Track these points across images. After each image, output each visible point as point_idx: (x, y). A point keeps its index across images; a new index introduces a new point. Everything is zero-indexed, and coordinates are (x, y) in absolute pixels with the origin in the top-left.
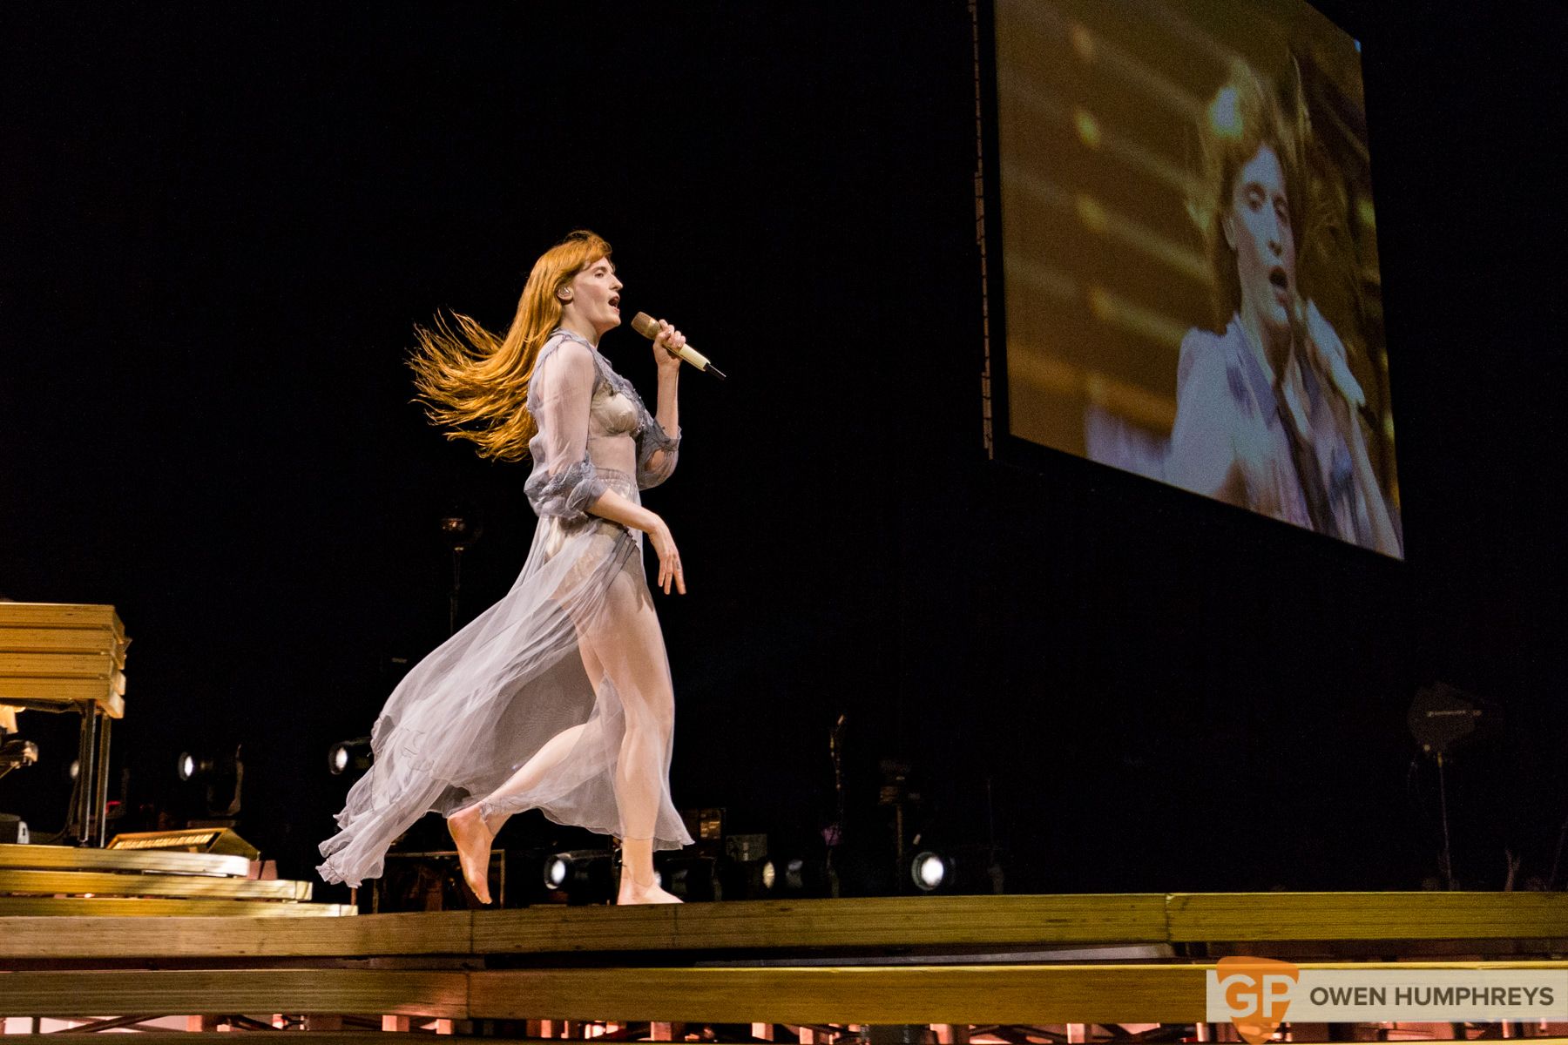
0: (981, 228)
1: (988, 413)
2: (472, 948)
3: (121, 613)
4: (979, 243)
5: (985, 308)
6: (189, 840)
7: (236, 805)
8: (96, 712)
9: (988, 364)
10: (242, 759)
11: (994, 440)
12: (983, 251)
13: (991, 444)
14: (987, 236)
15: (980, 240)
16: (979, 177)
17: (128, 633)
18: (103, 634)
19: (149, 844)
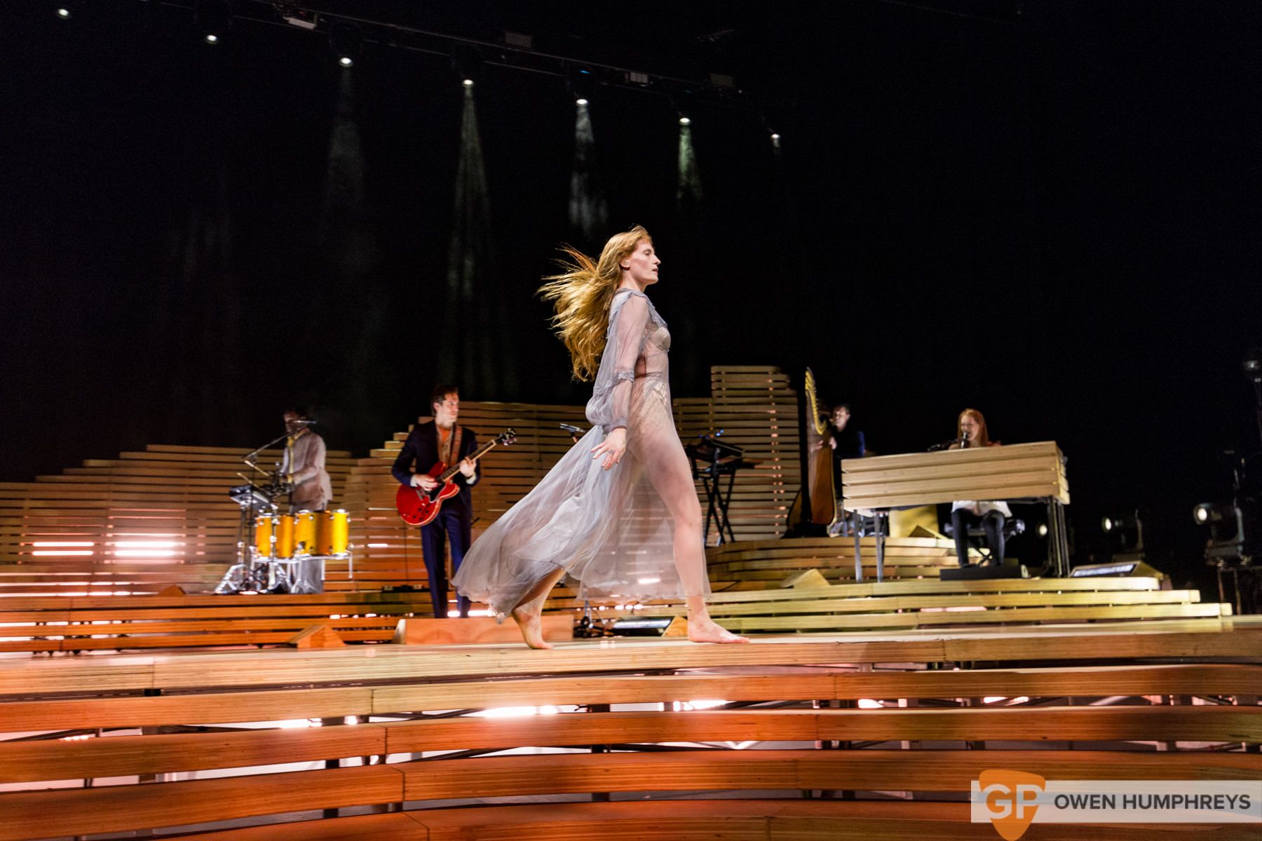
3: (1059, 445)
6: (1119, 569)
7: (1140, 545)
8: (1055, 501)
10: (1140, 518)
17: (1065, 455)
18: (1051, 459)
19: (1094, 572)
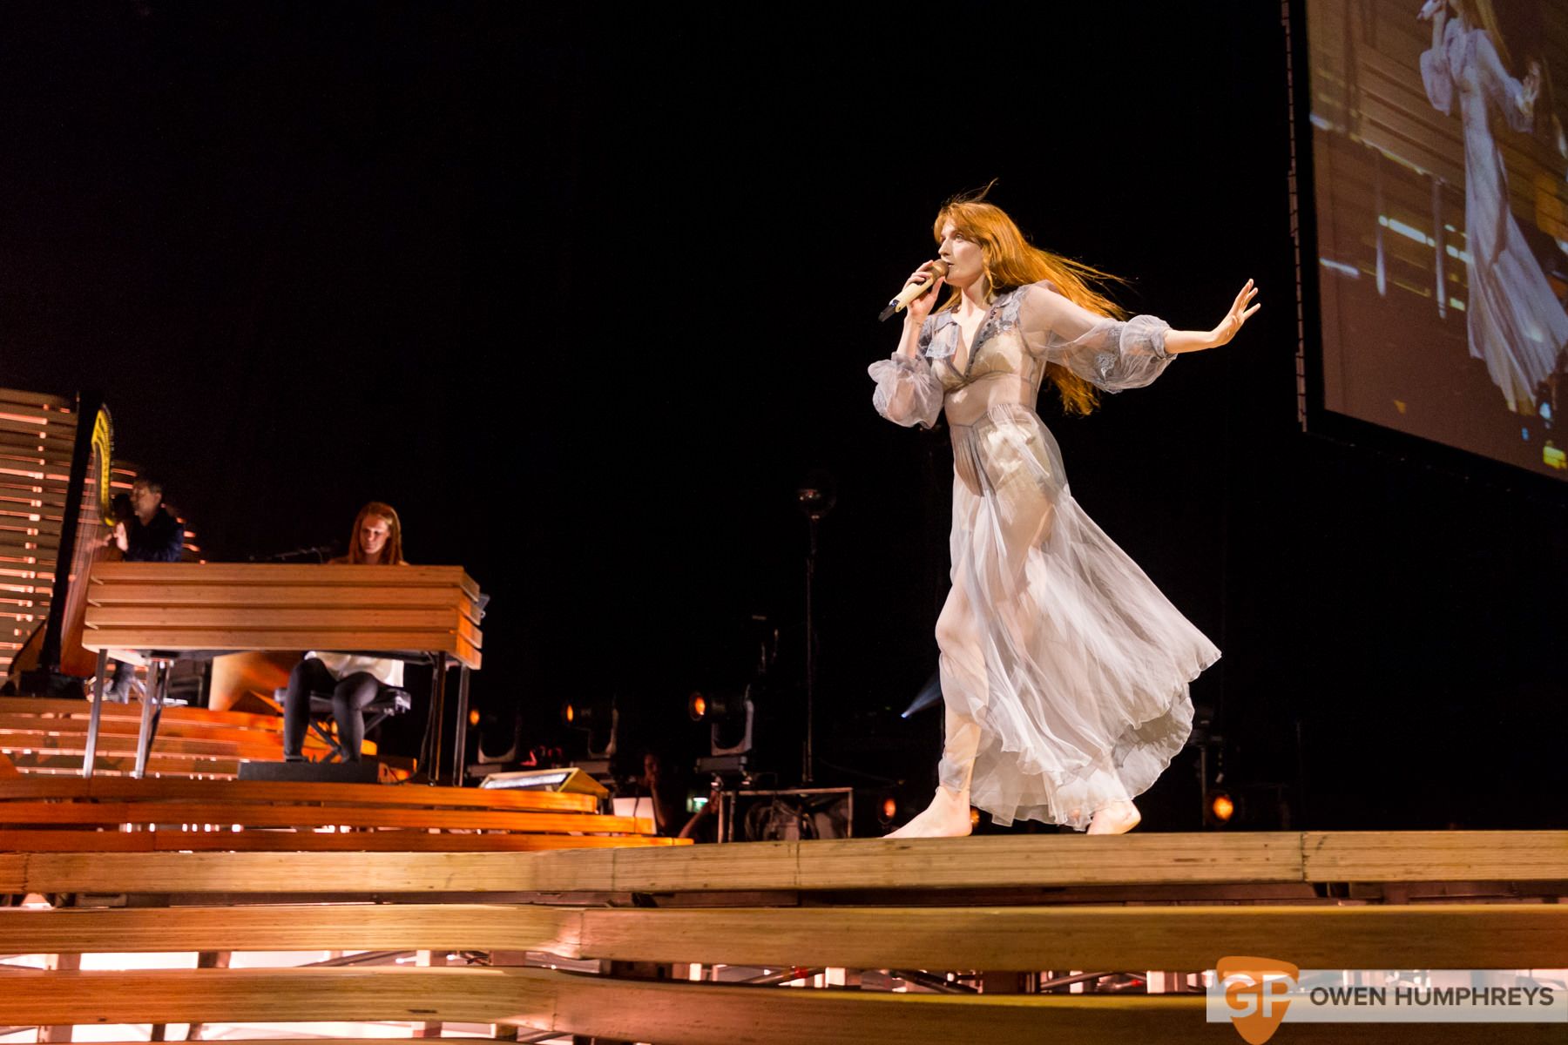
0: (1294, 222)
1: (1302, 388)
2: (613, 885)
4: (1292, 235)
5: (1299, 293)
8: (450, 663)
9: (1301, 345)
11: (1308, 414)
12: (1297, 242)
13: (1304, 417)
14: (1301, 229)
15: (1294, 232)
16: (1293, 175)
